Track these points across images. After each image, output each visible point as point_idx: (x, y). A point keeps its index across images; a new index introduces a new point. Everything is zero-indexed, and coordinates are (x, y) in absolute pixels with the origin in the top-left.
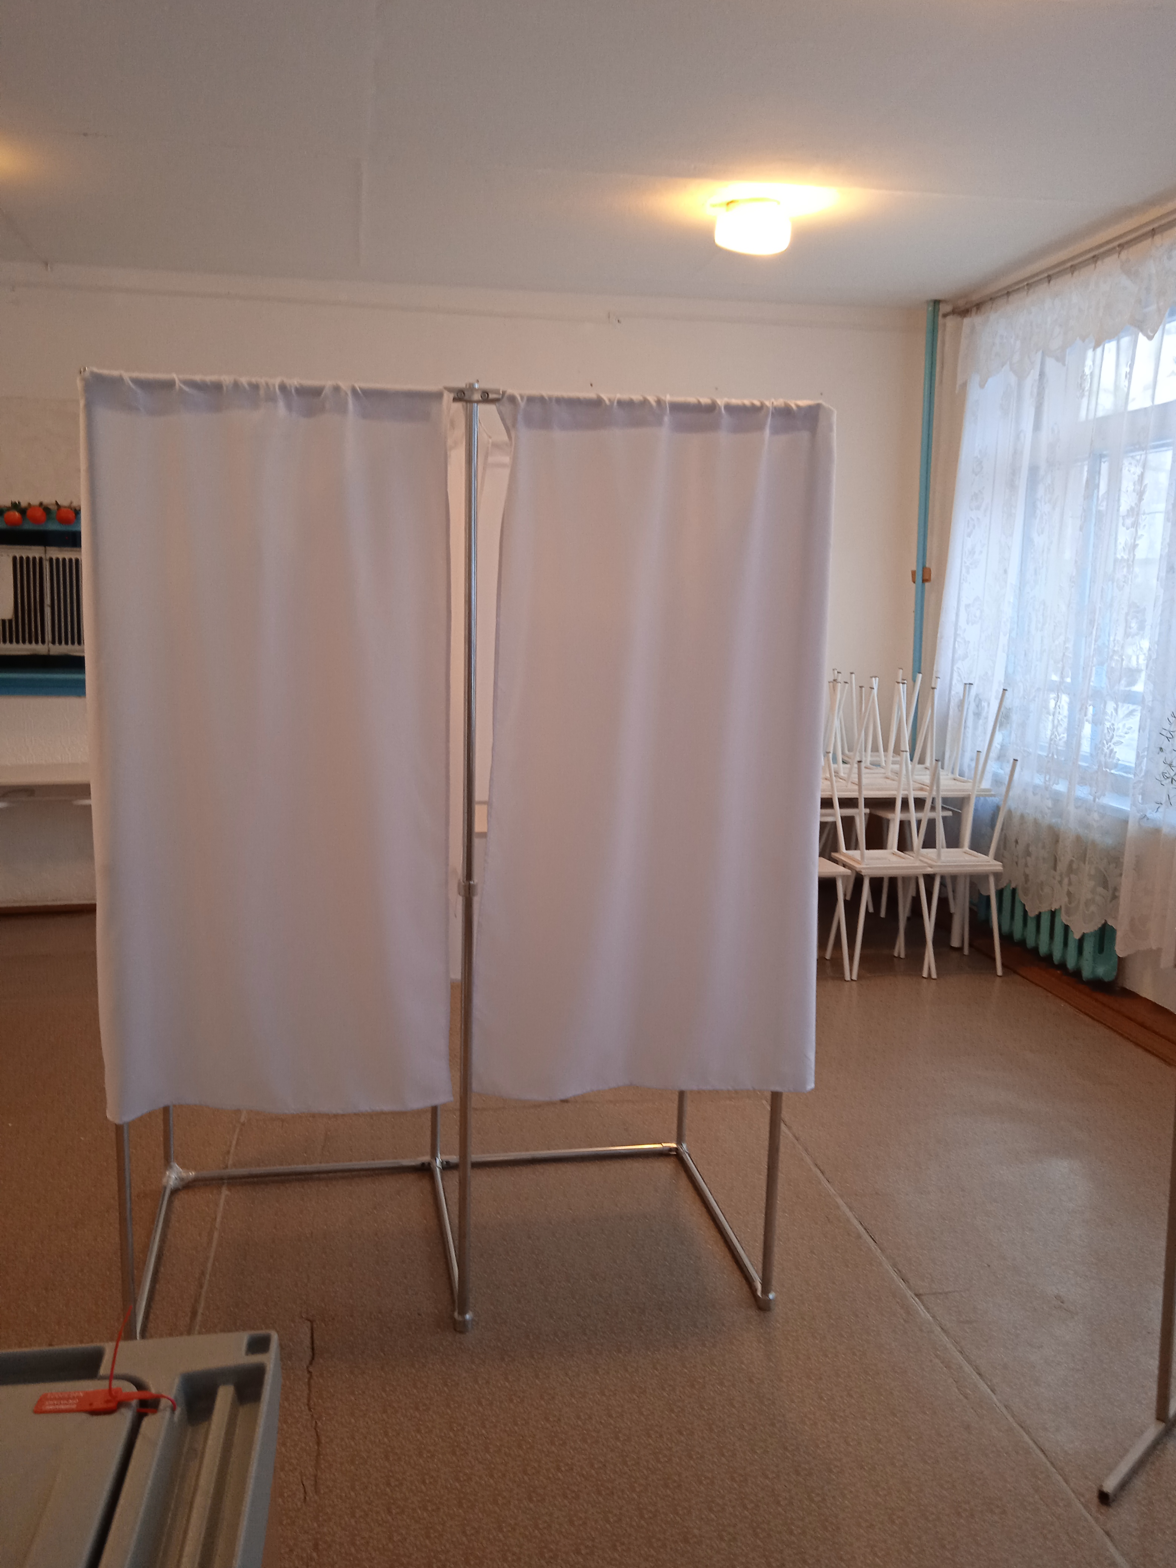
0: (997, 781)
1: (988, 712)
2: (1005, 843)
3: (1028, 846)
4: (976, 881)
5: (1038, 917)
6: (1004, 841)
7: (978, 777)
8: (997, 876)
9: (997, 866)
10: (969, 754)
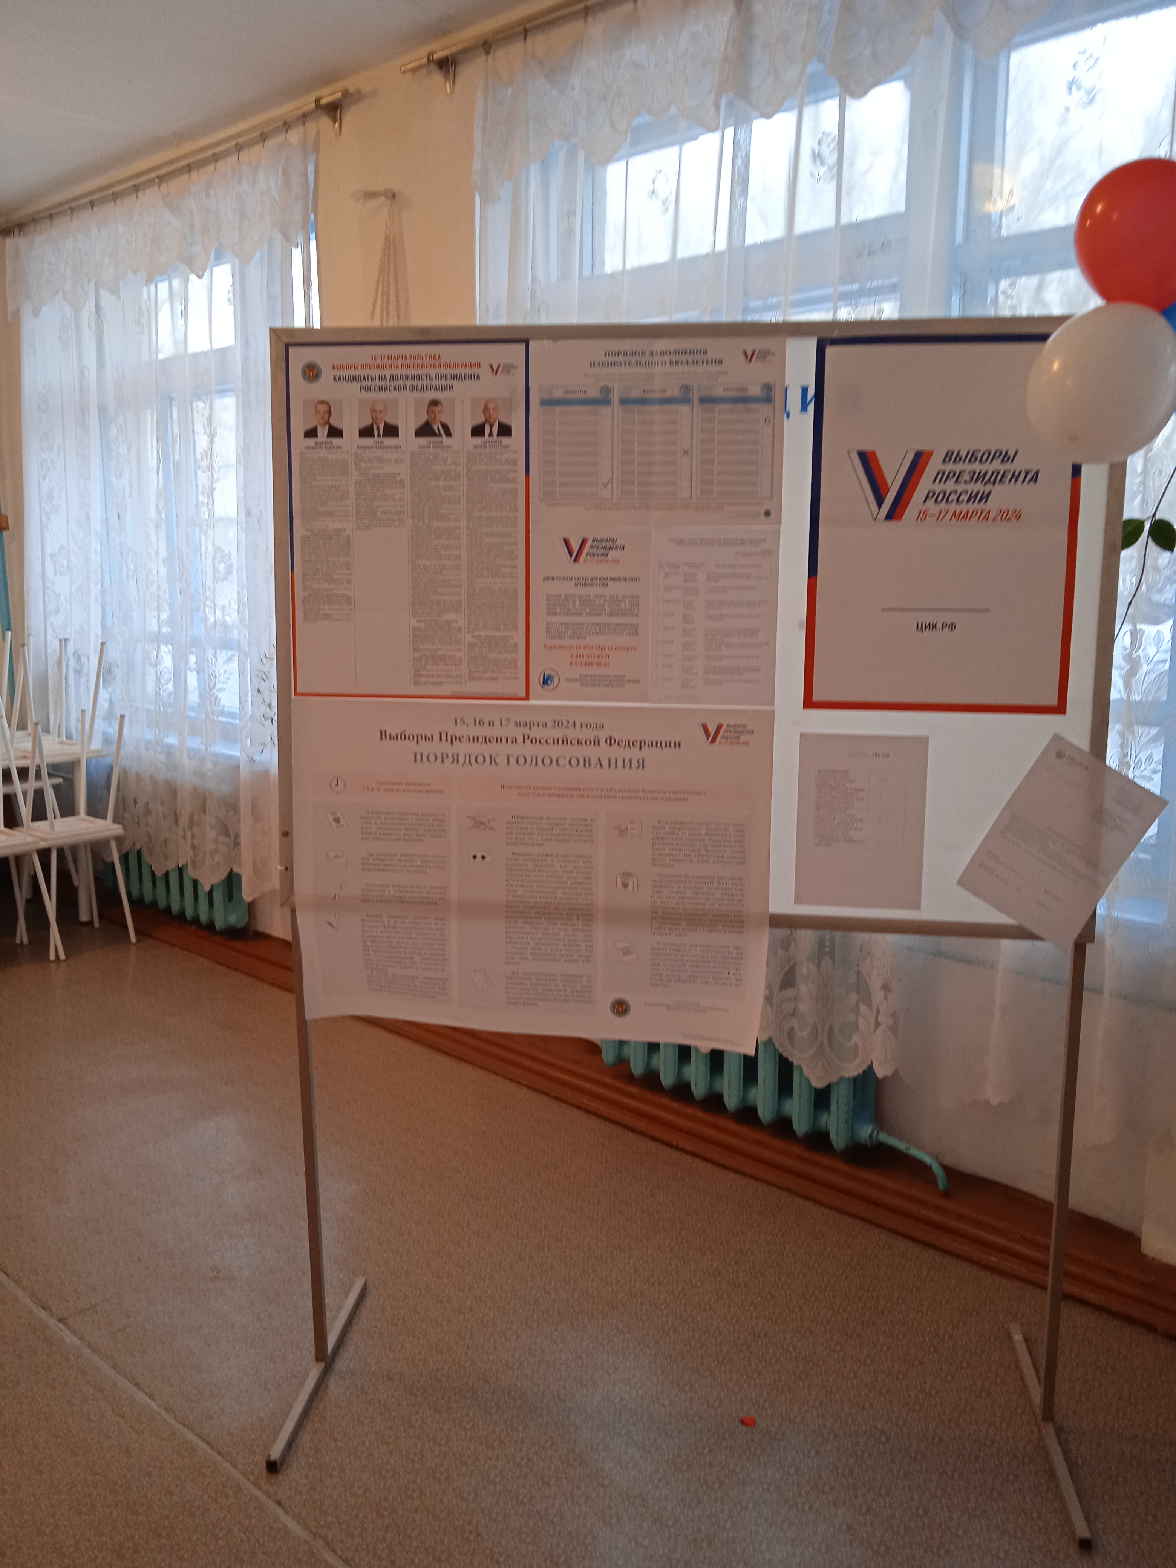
0: (107, 741)
1: (89, 669)
2: (124, 803)
3: (147, 804)
4: (98, 848)
5: (167, 875)
6: (122, 802)
7: (86, 739)
8: (119, 839)
9: (118, 830)
10: (74, 716)
